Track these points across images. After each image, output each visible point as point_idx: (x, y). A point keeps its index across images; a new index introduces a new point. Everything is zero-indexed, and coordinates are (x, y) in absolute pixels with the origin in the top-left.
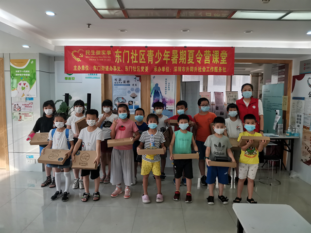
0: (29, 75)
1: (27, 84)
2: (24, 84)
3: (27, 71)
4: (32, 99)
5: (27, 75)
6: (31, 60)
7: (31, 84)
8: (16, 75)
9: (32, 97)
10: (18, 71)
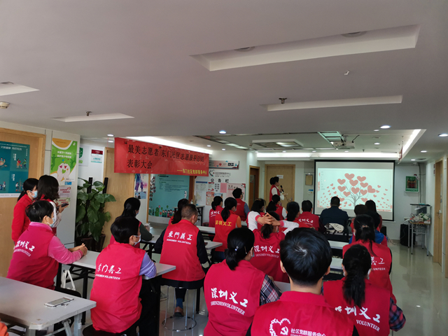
0: (70, 157)
1: (68, 167)
2: (65, 167)
3: (69, 153)
4: (70, 183)
5: (68, 157)
6: (74, 142)
7: (72, 167)
8: (58, 156)
9: (71, 181)
10: (61, 152)
